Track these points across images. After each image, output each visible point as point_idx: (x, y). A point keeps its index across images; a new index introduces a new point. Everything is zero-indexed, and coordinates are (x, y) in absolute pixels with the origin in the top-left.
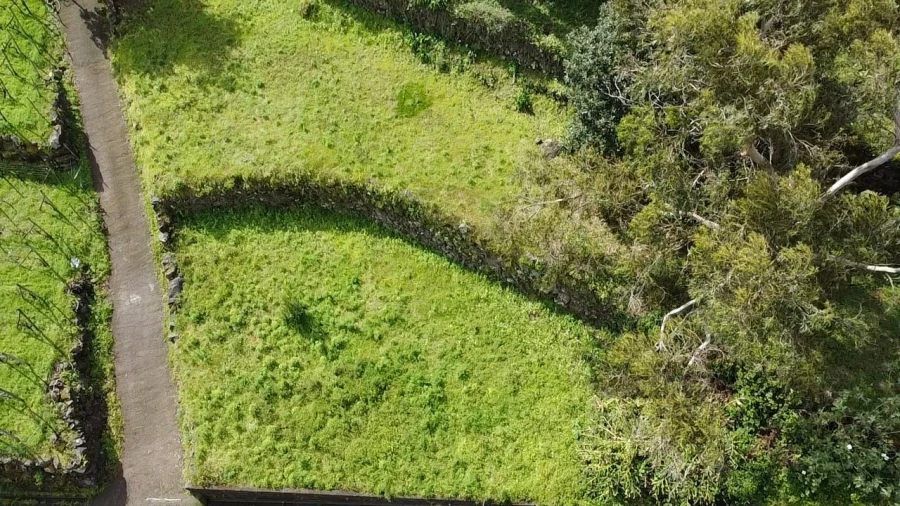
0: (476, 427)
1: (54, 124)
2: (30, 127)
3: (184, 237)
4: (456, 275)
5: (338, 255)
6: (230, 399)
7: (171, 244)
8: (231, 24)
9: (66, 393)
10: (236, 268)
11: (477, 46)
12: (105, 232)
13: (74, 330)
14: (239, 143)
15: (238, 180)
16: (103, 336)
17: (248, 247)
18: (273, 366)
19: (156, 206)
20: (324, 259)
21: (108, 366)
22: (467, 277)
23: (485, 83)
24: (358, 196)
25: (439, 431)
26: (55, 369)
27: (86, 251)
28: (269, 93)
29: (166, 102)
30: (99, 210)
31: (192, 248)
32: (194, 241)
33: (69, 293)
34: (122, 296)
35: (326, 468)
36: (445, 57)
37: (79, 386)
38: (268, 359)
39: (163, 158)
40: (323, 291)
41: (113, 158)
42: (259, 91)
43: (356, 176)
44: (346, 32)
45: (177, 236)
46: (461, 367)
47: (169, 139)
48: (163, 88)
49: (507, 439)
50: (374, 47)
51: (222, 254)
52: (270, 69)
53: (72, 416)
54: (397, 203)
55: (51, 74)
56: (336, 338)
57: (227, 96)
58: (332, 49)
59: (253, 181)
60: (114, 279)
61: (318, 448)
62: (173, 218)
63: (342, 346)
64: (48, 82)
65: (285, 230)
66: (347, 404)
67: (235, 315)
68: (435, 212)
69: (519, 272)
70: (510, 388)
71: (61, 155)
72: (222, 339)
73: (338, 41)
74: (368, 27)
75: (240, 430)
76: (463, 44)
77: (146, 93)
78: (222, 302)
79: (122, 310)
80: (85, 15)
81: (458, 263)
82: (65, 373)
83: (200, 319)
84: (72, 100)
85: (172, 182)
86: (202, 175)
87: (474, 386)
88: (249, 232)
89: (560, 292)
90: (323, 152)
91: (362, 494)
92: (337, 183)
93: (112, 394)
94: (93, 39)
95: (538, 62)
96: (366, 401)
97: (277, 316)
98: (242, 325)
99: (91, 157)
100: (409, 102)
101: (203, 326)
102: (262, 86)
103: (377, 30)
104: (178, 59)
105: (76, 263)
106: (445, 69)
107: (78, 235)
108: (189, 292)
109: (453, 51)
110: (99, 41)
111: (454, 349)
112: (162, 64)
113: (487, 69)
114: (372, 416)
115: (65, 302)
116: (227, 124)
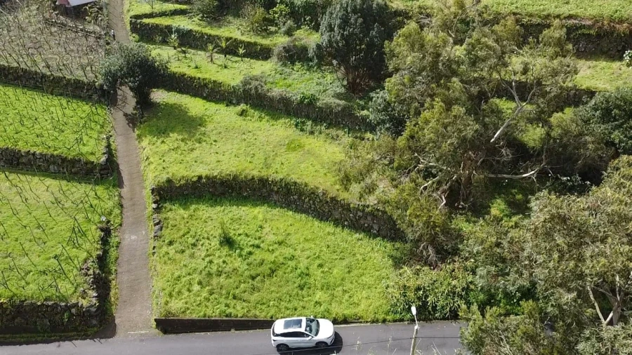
0: (326, 287)
1: (104, 154)
2: (92, 154)
3: (165, 208)
4: (317, 223)
5: (251, 216)
6: (184, 277)
7: (158, 210)
8: (201, 118)
9: (91, 272)
10: (194, 222)
11: (329, 121)
12: (122, 206)
13: (99, 246)
14: (202, 163)
15: (200, 177)
16: (113, 253)
17: (201, 213)
18: (211, 262)
19: (153, 190)
20: (243, 218)
21: (113, 268)
22: (323, 225)
23: (332, 138)
24: (264, 185)
25: (305, 289)
26: (86, 262)
27: (110, 214)
28: (218, 144)
29: (165, 147)
30: (120, 196)
31: (169, 213)
32: (171, 210)
33: (99, 230)
34: (126, 236)
35: (239, 308)
36: (312, 128)
37: (97, 272)
38: (207, 259)
39: (161, 168)
40: (241, 231)
41: (131, 174)
42: (214, 143)
43: (264, 174)
44: (261, 121)
45: (162, 206)
46: (318, 262)
47: (164, 161)
48: (163, 142)
49: (345, 291)
50: (275, 127)
51: (186, 216)
52: (220, 135)
53: (93, 283)
54: (285, 185)
55: (105, 136)
56: (247, 250)
57: (197, 145)
58: (253, 127)
59: (207, 177)
60: (123, 228)
61: (235, 298)
62: (161, 198)
63: (250, 253)
64: (103, 139)
65: (222, 206)
66: (253, 278)
67: (191, 241)
68: (306, 186)
69: (351, 215)
70: (347, 270)
71: (104, 169)
72: (183, 251)
73: (257, 124)
74: (273, 118)
75: (189, 291)
76: (321, 122)
77: (154, 144)
78: (184, 236)
79: (124, 243)
80: (126, 115)
81: (318, 218)
82: (91, 264)
83: (171, 243)
84: (113, 148)
85: (164, 177)
86: (181, 175)
87: (326, 269)
88: (202, 207)
89: (374, 223)
90: (247, 164)
91: (259, 319)
92: (253, 178)
93: (114, 282)
94: (128, 124)
95: (359, 126)
96: (264, 277)
97: (215, 243)
98: (194, 245)
99: (119, 173)
100: (293, 146)
101: (172, 247)
102: (215, 141)
103: (276, 119)
104: (172, 131)
105: (104, 219)
106: (312, 133)
107: (107, 206)
108: (165, 232)
109: (316, 125)
110: (131, 125)
111: (315, 255)
112: (163, 133)
113: (333, 132)
114: (267, 282)
115: (95, 233)
116: (195, 156)
